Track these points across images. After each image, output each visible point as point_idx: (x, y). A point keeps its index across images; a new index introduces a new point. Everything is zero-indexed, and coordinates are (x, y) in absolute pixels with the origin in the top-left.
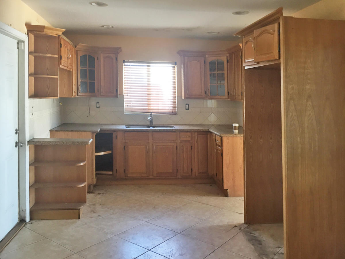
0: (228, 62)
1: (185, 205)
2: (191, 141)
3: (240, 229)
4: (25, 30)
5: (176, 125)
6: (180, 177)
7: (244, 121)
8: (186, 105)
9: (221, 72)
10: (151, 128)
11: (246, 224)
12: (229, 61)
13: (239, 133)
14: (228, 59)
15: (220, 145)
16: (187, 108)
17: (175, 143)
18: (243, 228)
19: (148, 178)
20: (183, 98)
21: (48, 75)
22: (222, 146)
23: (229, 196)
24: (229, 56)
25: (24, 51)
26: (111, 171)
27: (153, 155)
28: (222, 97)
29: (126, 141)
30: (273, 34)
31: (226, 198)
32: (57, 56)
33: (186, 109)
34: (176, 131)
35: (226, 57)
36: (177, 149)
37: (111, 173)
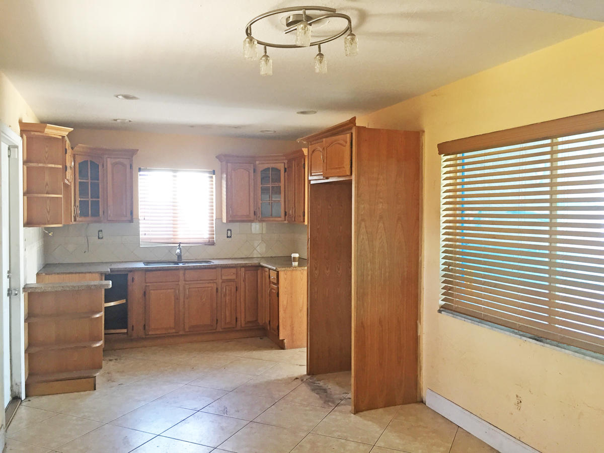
0: (285, 171)
1: (231, 362)
2: (236, 280)
3: (302, 381)
4: (18, 129)
5: (213, 259)
6: (221, 330)
7: (308, 248)
8: (228, 230)
9: (276, 184)
10: (181, 265)
11: (309, 375)
12: (287, 170)
13: (299, 265)
14: (286, 167)
15: (275, 282)
16: (229, 235)
17: (215, 284)
18: (305, 380)
19: (177, 334)
20: (224, 221)
21: (48, 193)
22: (278, 283)
23: (286, 347)
24: (287, 163)
25: (17, 160)
26: (125, 329)
27: (184, 302)
28: (277, 219)
29: (148, 284)
30: (345, 146)
31: (282, 350)
32: (61, 166)
33: (228, 237)
34: (215, 267)
35: (283, 164)
36: (217, 292)
37: (125, 331)
